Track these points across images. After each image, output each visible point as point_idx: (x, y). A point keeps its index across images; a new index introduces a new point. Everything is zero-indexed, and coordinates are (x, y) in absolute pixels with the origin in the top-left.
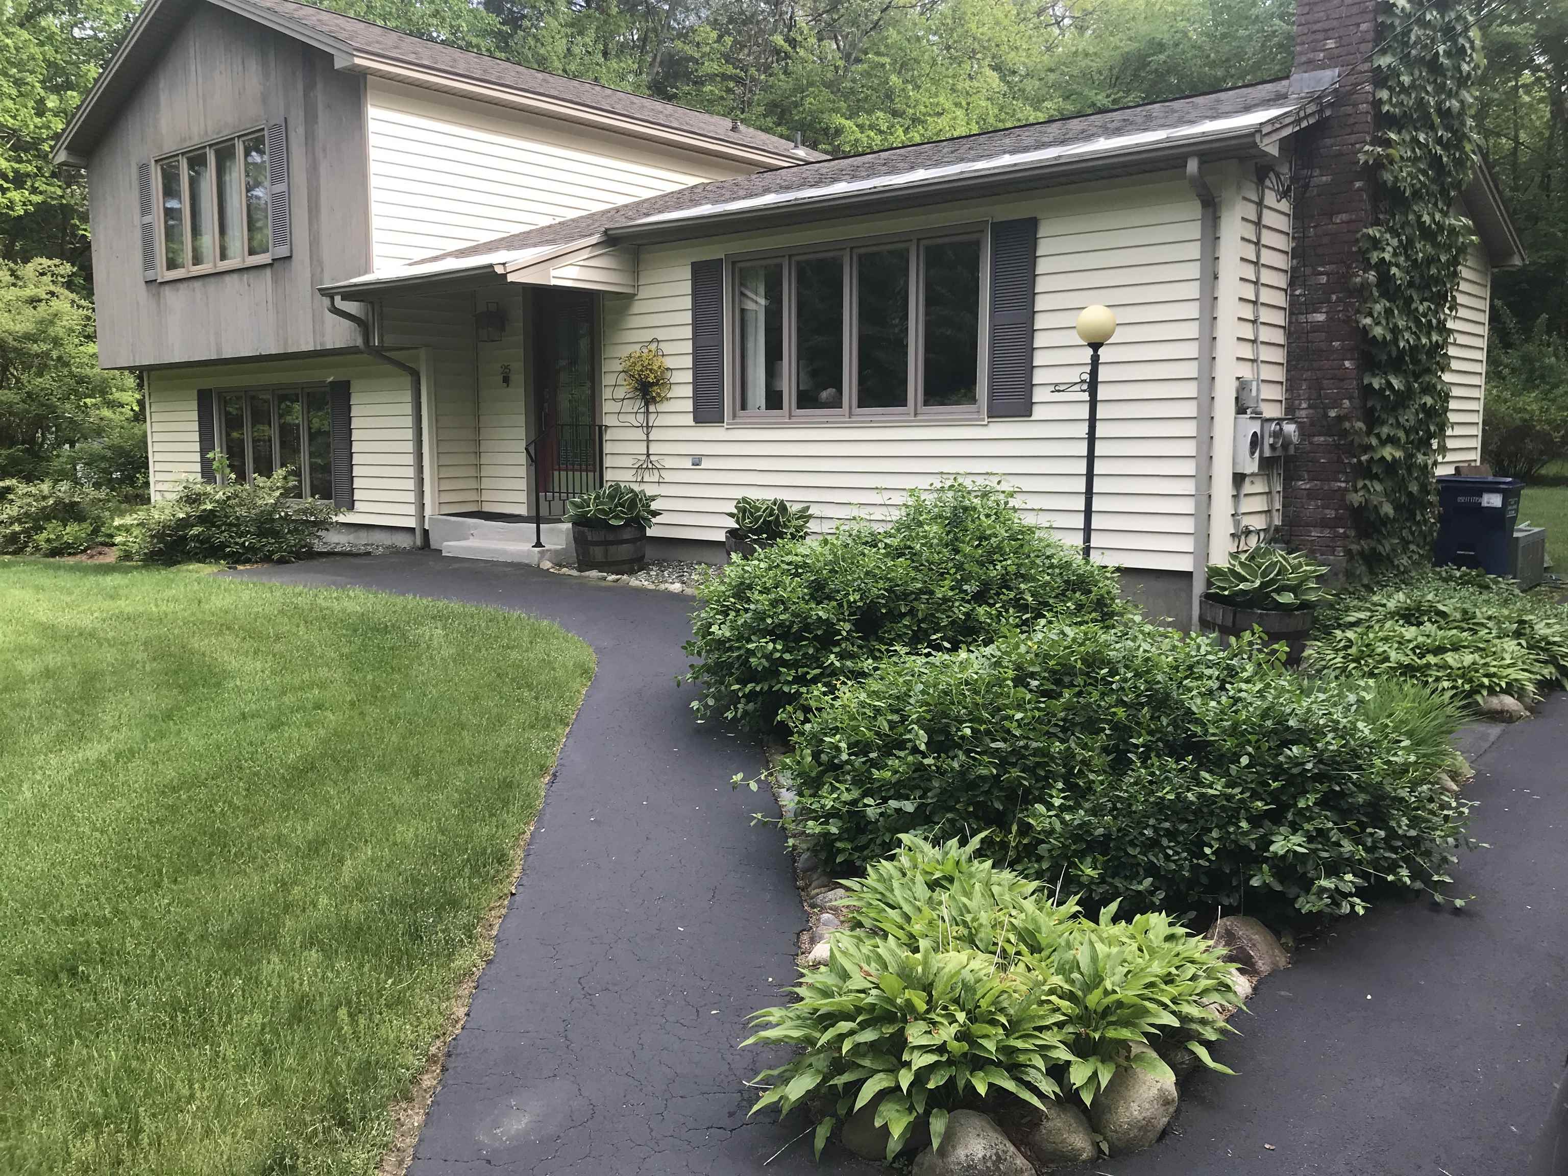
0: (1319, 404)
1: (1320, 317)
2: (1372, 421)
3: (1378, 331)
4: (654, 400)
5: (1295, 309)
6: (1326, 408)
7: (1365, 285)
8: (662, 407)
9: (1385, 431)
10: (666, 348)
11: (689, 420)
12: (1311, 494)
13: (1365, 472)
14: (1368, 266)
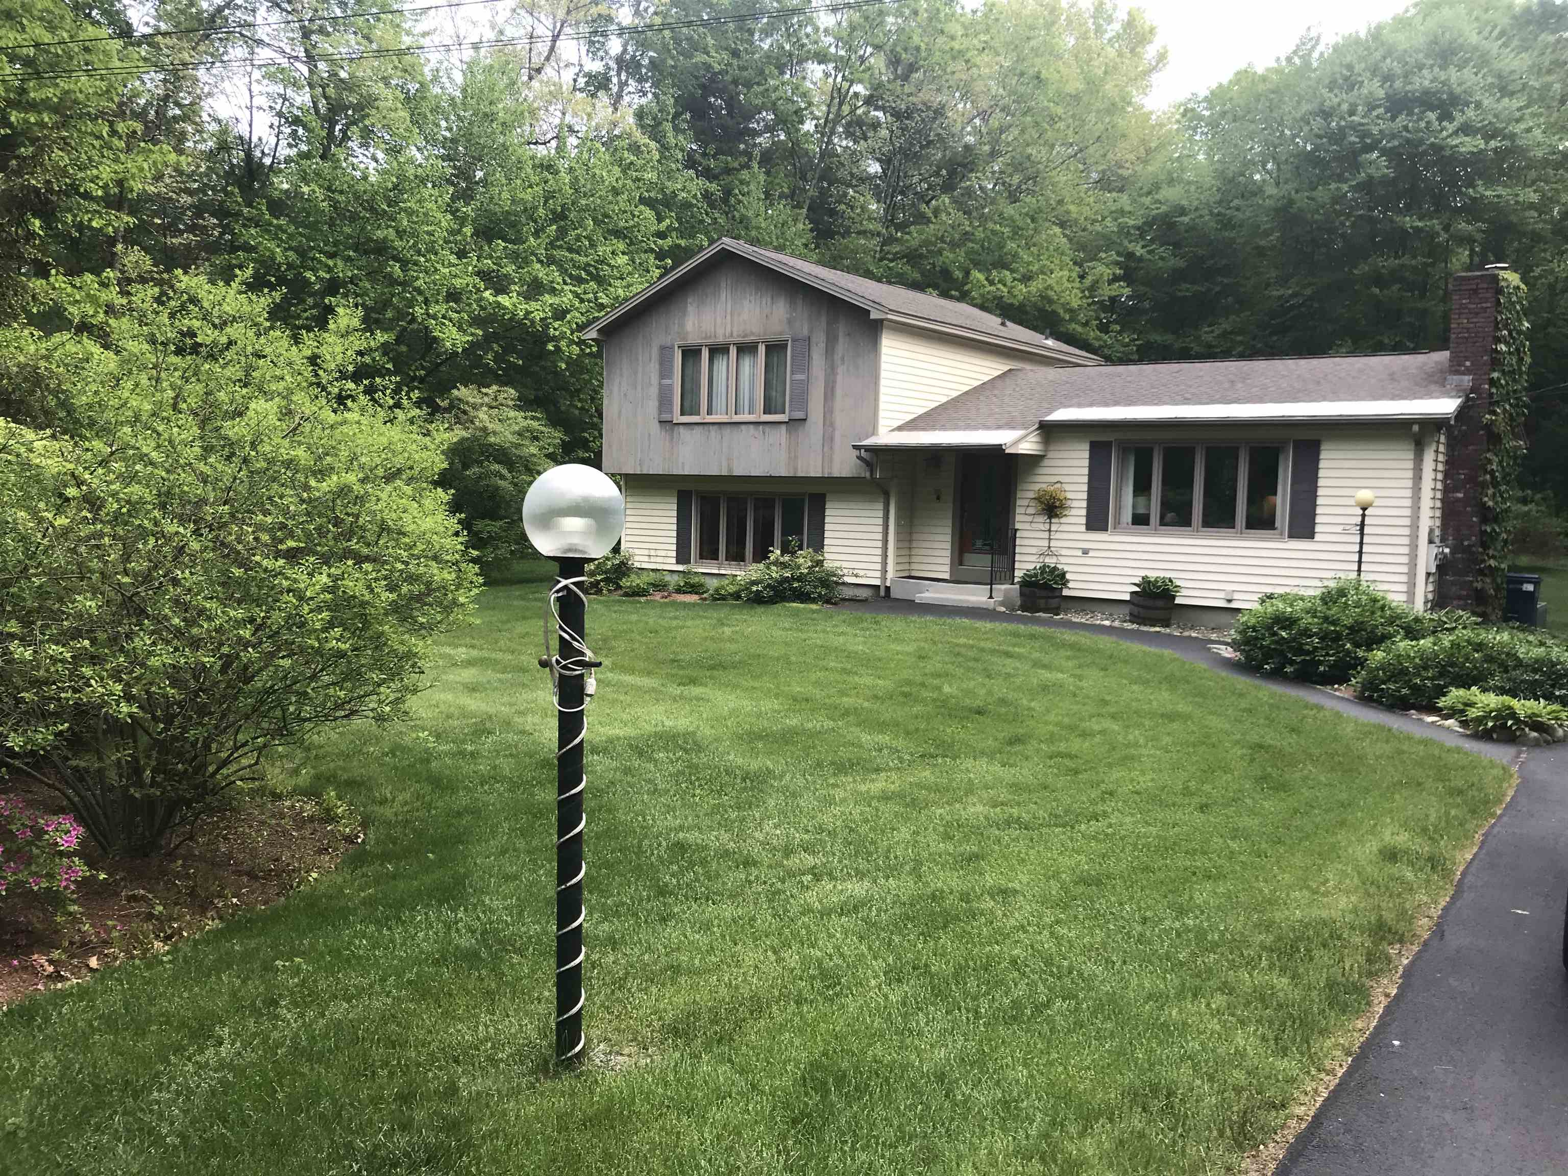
0: (1459, 539)
1: (1460, 495)
2: (1485, 546)
3: (1491, 504)
4: (1057, 516)
5: (1446, 490)
6: (1462, 541)
7: (1485, 482)
8: (1063, 520)
9: (1491, 552)
10: (1067, 487)
11: (1083, 528)
12: (1453, 583)
13: (1481, 572)
14: (1486, 472)
